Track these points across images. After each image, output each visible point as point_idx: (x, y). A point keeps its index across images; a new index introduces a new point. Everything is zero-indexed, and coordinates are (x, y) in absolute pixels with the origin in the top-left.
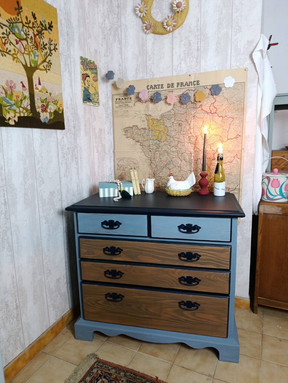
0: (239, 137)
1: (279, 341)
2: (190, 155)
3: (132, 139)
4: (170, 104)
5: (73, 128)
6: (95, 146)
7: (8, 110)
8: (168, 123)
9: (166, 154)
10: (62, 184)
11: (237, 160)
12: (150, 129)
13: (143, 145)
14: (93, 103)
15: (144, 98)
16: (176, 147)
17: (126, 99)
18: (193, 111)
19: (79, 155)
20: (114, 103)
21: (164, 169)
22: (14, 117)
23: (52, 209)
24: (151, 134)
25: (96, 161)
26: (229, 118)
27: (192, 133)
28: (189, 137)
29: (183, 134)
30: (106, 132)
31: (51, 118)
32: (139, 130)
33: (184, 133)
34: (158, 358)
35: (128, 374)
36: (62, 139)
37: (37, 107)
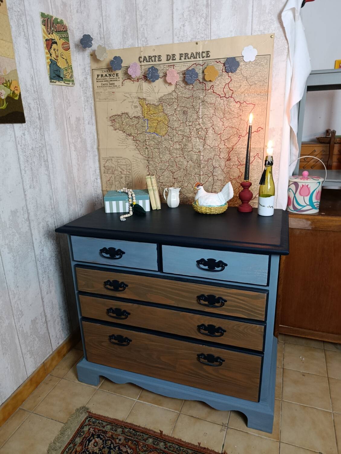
0: (261, 130)
1: (302, 376)
2: (198, 154)
3: (121, 132)
4: (170, 84)
5: (37, 120)
6: (71, 142)
8: (169, 110)
9: (168, 152)
10: (27, 198)
11: (258, 161)
12: (146, 118)
13: (137, 140)
14: (64, 83)
15: (135, 75)
16: (180, 143)
17: (111, 76)
18: (202, 95)
19: (49, 156)
20: (95, 81)
21: (165, 173)
23: (16, 234)
24: (146, 125)
25: (74, 162)
26: (249, 104)
27: (201, 125)
28: (197, 129)
29: (189, 126)
30: (86, 122)
31: (2, 107)
32: (131, 119)
33: (190, 124)
34: (162, 407)
35: (127, 430)
36: (23, 136)
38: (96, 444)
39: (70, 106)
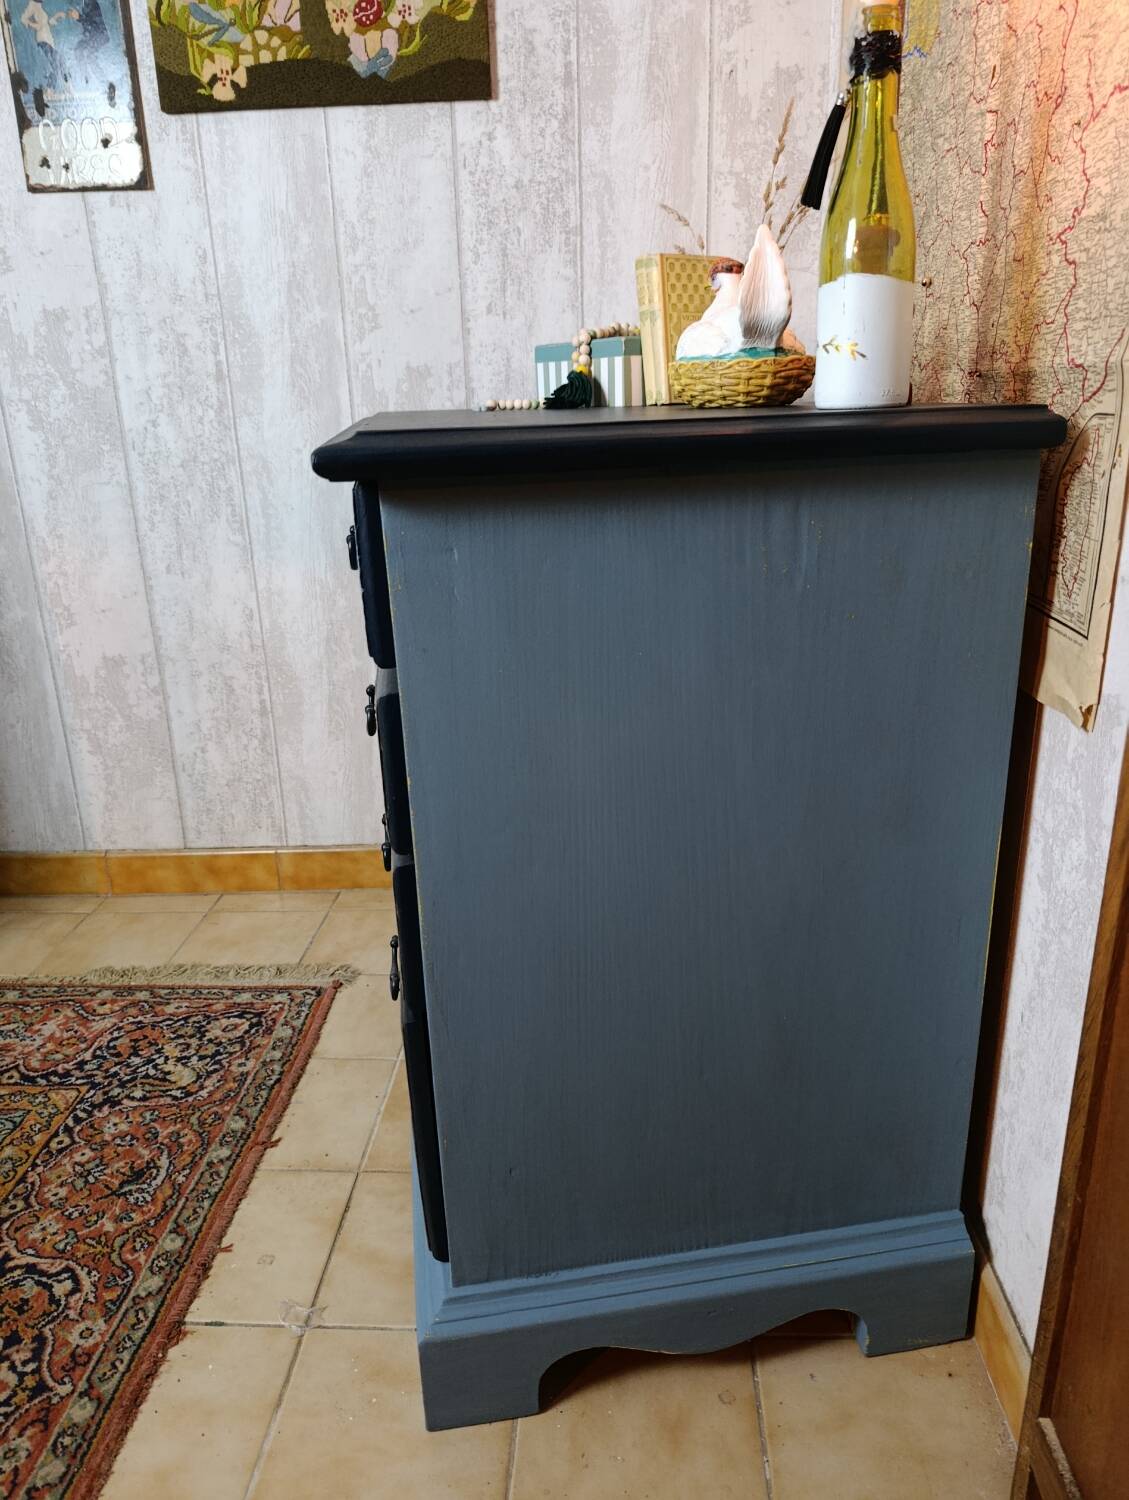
5: (557, 87)
7: (208, 48)
22: (230, 72)
31: (404, 51)
36: (486, 143)
37: (335, 15)
39: (746, 22)
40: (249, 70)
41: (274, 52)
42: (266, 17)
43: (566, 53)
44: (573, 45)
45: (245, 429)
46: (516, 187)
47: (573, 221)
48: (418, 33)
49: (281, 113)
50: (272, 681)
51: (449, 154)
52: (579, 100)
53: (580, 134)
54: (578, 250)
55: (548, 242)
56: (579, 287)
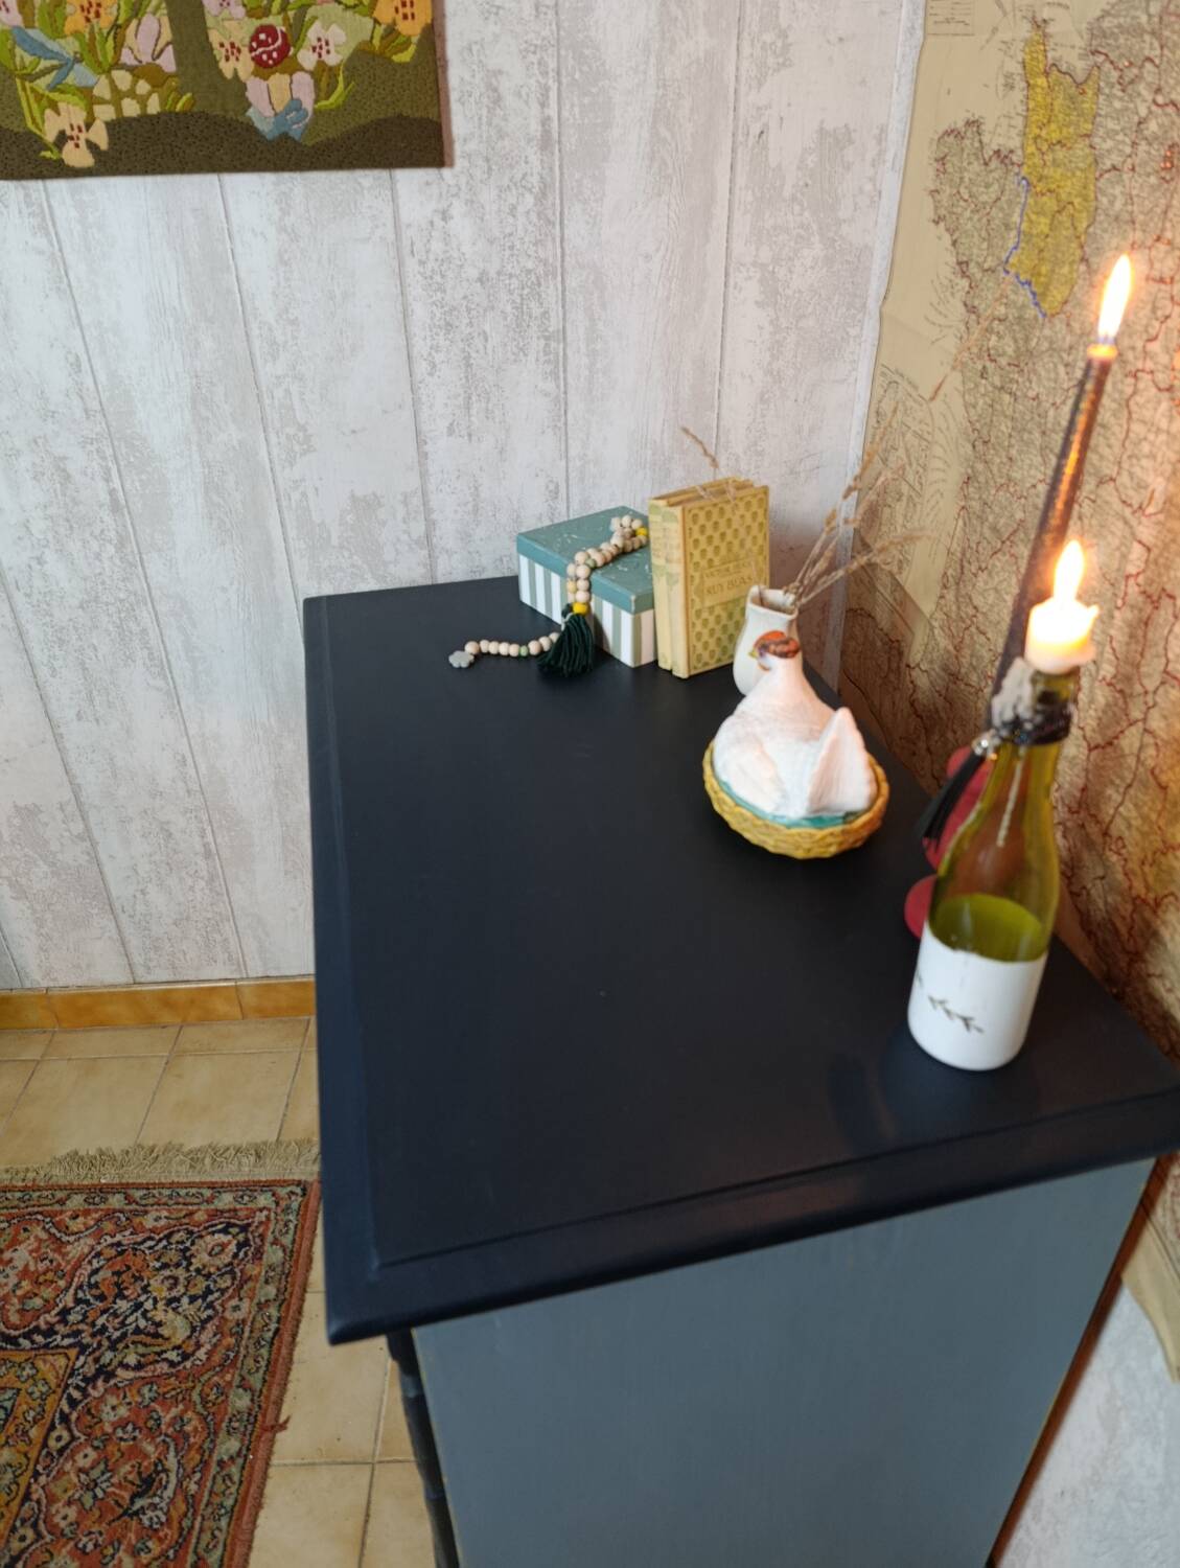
5: (532, 151)
6: (748, 260)
7: (47, 93)
8: (1112, 130)
10: (433, 467)
12: (1024, 171)
13: (974, 309)
21: (1000, 560)
22: (84, 129)
23: (368, 576)
24: (1016, 218)
25: (745, 358)
31: (324, 103)
32: (985, 162)
36: (439, 223)
37: (223, 50)
38: (217, 1249)
39: (784, 64)
40: (111, 126)
41: (143, 101)
42: (125, 51)
43: (543, 105)
44: (553, 95)
45: (156, 567)
46: (480, 280)
47: (554, 324)
48: (341, 79)
49: (160, 179)
50: (215, 825)
51: (391, 237)
52: (561, 167)
53: (562, 214)
54: (561, 359)
55: (521, 349)
56: (561, 405)
